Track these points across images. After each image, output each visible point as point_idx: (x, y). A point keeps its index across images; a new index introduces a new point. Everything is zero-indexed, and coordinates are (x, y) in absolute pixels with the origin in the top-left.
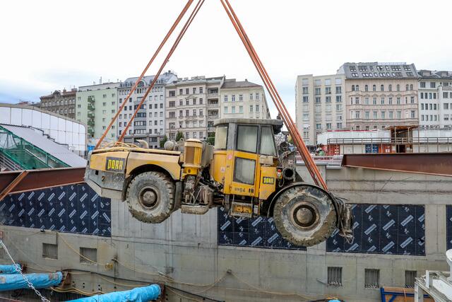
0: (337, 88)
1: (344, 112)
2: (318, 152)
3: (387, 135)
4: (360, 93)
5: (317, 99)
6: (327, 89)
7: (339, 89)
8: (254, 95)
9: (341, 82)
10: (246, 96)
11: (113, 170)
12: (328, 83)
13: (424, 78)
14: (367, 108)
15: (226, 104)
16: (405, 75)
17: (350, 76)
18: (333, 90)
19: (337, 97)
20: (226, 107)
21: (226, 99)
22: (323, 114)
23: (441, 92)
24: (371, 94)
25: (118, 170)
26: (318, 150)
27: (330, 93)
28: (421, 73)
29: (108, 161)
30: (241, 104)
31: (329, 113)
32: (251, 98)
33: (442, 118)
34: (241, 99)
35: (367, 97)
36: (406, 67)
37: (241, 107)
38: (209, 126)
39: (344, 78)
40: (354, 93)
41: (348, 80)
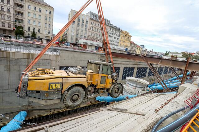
0: (86, 21)
1: (87, 32)
2: (79, 47)
3: (101, 44)
4: (94, 26)
5: (78, 23)
6: (82, 20)
7: (87, 22)
8: (48, 12)
9: (88, 19)
10: (43, 10)
11: (54, 89)
12: (83, 17)
13: (111, 27)
14: (95, 32)
15: (29, 11)
16: (107, 24)
17: (91, 18)
18: (85, 22)
19: (86, 25)
20: (29, 13)
21: (29, 7)
22: (80, 31)
23: (114, 33)
24: (97, 27)
25: (58, 89)
26: (79, 46)
27: (83, 22)
28: (111, 25)
29: (50, 85)
30: (40, 14)
31: (82, 31)
32: (47, 12)
33: (113, 41)
34: (40, 11)
35: (95, 28)
36: (108, 21)
37: (40, 15)
38: (15, 21)
39: (89, 18)
40: (92, 25)
41: (90, 19)
